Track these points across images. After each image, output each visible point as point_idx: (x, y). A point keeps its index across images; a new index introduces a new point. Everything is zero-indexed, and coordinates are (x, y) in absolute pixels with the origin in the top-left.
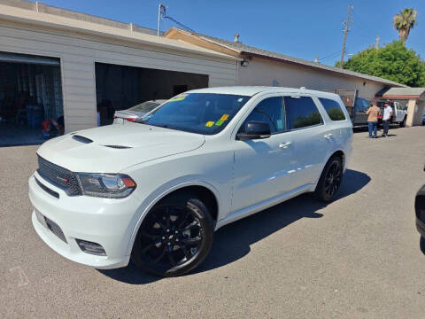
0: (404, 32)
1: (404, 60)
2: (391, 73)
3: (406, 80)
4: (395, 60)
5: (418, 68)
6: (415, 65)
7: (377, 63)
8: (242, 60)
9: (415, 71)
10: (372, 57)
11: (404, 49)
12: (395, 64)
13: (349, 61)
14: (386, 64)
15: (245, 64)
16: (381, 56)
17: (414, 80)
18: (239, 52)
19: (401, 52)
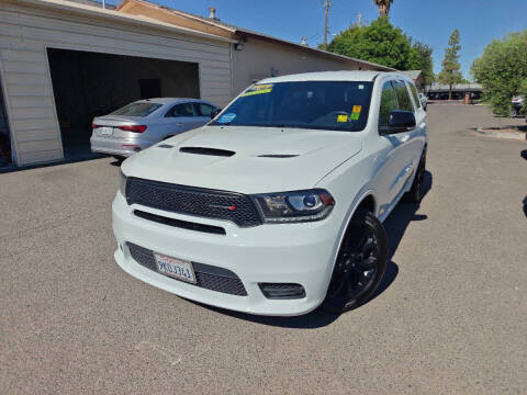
0: (384, 7)
1: (391, 41)
2: (378, 55)
3: (395, 63)
4: (381, 41)
5: (405, 49)
6: (402, 46)
7: (363, 44)
8: (236, 42)
9: (402, 52)
10: (356, 38)
11: (390, 27)
12: (382, 45)
13: (333, 43)
14: (372, 46)
15: (239, 47)
16: (367, 36)
17: (402, 63)
18: (234, 31)
19: (387, 31)
